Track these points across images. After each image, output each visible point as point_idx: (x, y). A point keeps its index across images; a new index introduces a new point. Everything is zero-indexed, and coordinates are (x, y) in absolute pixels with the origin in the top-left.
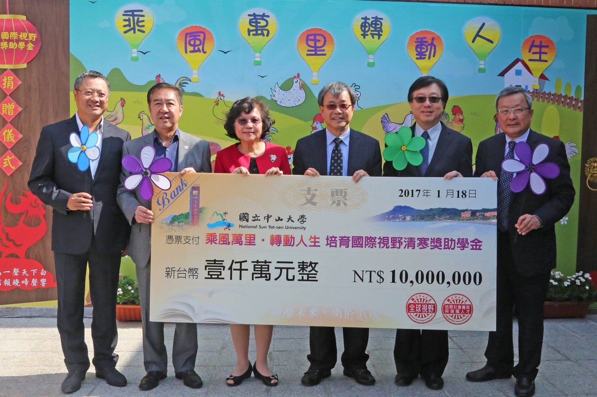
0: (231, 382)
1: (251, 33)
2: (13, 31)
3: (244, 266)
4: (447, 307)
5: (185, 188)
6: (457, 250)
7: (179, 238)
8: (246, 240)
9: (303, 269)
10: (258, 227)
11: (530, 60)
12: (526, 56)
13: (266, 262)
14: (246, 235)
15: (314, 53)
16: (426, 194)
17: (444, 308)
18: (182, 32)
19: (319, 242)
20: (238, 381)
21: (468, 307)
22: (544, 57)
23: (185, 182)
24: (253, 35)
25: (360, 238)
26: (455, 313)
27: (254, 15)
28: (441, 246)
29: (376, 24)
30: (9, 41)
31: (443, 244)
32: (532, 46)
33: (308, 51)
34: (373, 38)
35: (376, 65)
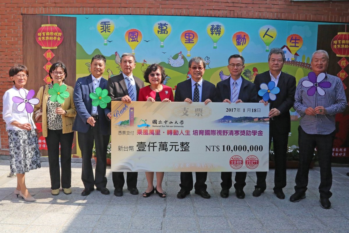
0: (145, 195)
2: (51, 32)
3: (155, 145)
4: (247, 161)
5: (127, 108)
6: (252, 136)
7: (124, 132)
8: (156, 132)
9: (183, 146)
10: (161, 126)
11: (290, 46)
12: (289, 44)
13: (165, 143)
14: (156, 130)
15: (188, 42)
16: (238, 110)
17: (246, 162)
18: (128, 32)
19: (189, 133)
20: (148, 195)
21: (257, 161)
22: (297, 45)
23: (127, 106)
24: (160, 33)
25: (209, 131)
26: (251, 164)
27: (161, 24)
28: (245, 134)
29: (218, 29)
30: (49, 36)
31: (246, 133)
32: (292, 39)
33: (186, 41)
34: (216, 35)
35: (217, 48)
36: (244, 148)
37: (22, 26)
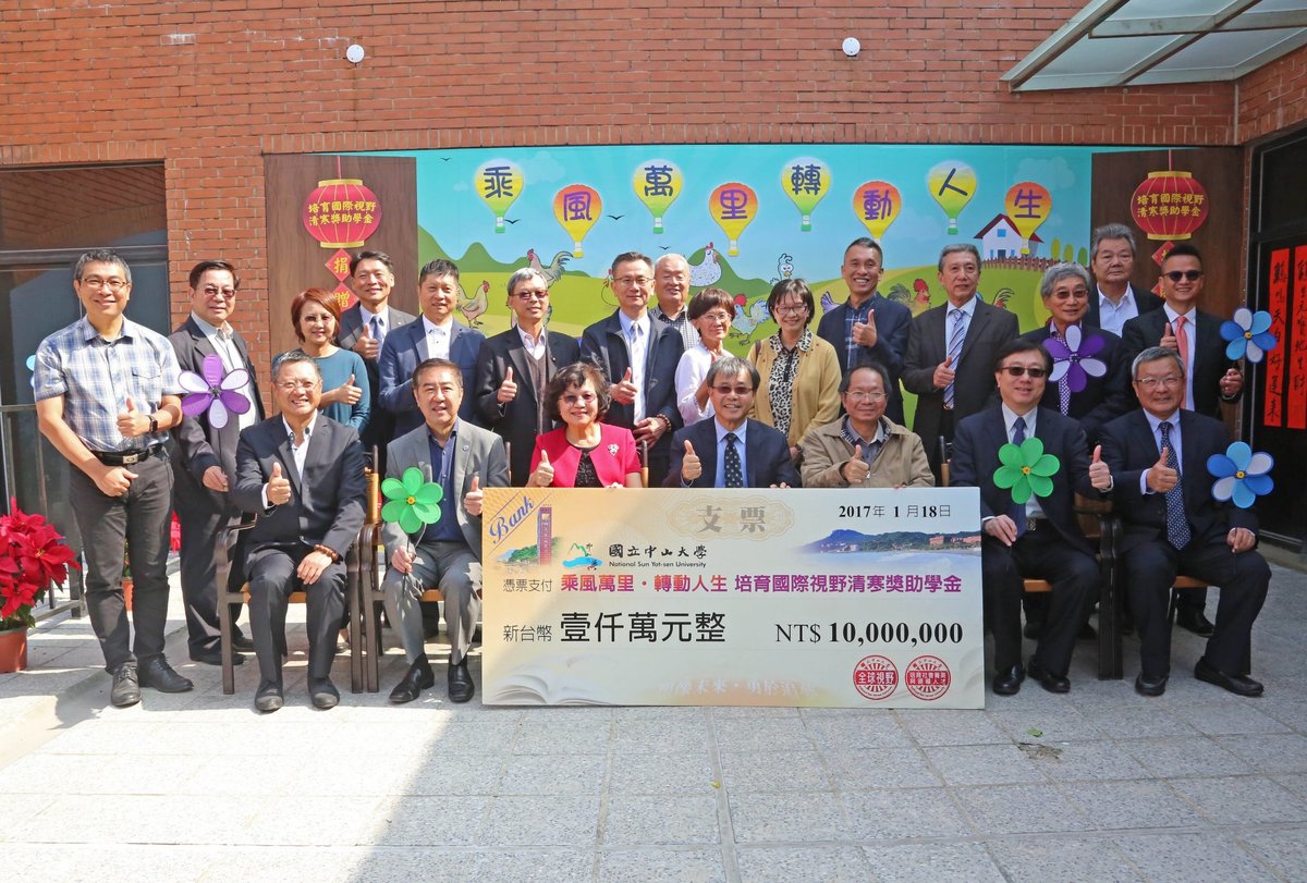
1: (650, 192)
2: (346, 200)
3: (618, 621)
4: (912, 675)
5: (530, 510)
6: (926, 592)
7: (522, 583)
8: (620, 583)
9: (703, 624)
10: (637, 564)
11: (1016, 216)
12: (1012, 211)
13: (649, 615)
14: (620, 576)
15: (731, 215)
16: (878, 512)
17: (908, 678)
18: (560, 193)
19: (725, 585)
21: (943, 675)
22: (1035, 211)
23: (531, 502)
24: (652, 194)
25: (784, 577)
26: (924, 684)
27: (653, 168)
28: (902, 587)
29: (812, 175)
30: (341, 213)
31: (904, 584)
32: (1020, 197)
33: (724, 212)
34: (808, 192)
35: (813, 227)
36: (901, 632)
37: (263, 188)
